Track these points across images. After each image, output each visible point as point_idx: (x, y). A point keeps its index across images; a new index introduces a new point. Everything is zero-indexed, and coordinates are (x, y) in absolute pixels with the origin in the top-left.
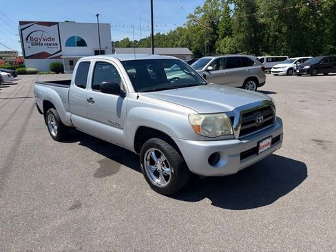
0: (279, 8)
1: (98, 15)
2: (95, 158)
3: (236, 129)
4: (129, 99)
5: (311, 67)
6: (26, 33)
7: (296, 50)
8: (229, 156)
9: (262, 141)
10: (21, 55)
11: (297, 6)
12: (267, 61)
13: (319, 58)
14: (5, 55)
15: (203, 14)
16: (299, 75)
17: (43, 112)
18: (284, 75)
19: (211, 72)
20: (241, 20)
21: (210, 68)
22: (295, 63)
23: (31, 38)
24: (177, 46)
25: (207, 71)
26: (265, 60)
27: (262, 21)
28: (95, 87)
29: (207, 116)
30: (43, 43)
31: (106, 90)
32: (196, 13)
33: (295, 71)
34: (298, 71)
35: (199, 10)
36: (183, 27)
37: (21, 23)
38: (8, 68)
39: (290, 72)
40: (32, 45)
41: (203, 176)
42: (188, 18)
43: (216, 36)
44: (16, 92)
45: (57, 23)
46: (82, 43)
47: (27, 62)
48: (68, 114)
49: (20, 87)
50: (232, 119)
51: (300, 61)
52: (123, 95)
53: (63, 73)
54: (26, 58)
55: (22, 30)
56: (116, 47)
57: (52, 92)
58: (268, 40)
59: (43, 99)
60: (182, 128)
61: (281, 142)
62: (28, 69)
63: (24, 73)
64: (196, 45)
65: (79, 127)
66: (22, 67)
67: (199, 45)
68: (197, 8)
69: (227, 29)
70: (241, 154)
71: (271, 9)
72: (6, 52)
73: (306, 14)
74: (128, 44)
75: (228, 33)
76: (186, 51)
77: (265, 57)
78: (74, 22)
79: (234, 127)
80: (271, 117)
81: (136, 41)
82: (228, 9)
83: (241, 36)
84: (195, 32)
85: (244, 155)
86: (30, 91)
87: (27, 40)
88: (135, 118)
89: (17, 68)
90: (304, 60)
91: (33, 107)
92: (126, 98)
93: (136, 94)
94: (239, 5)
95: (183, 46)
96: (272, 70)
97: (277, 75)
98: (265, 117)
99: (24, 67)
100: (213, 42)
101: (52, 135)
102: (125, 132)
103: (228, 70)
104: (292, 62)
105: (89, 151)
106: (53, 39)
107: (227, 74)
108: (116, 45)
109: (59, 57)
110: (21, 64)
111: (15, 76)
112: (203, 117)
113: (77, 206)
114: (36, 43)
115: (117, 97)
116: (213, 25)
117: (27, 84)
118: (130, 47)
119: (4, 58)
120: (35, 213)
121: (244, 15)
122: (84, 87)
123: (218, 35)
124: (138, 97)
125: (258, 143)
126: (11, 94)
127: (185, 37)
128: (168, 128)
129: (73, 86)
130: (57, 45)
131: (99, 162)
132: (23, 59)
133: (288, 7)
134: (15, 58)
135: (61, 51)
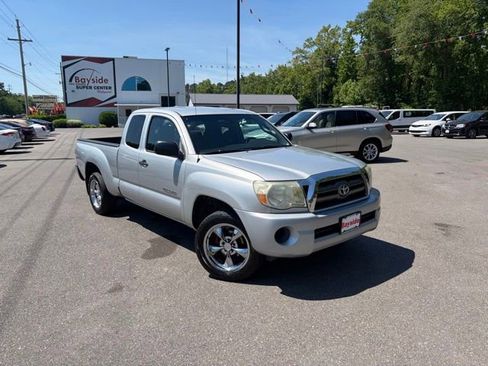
0: (425, 41)
1: (167, 50)
2: (145, 236)
3: (311, 201)
4: (188, 162)
5: (467, 125)
6: (70, 72)
7: (451, 100)
8: (300, 232)
9: (345, 217)
10: (62, 101)
11: (451, 39)
12: (405, 116)
13: (479, 113)
14: (39, 100)
15: (316, 48)
16: (449, 136)
17: (84, 177)
18: (428, 136)
19: (315, 130)
20: (370, 57)
21: (313, 125)
22: (445, 119)
23: (77, 79)
24: (277, 93)
25: (309, 128)
26: (401, 114)
27: (399, 59)
28: (149, 147)
29: (274, 184)
30: (93, 85)
31: (161, 150)
32: (306, 46)
33: (444, 131)
34: (447, 131)
35: (310, 43)
36: (288, 65)
37: (65, 58)
38: (44, 119)
39: (436, 132)
40: (77, 87)
41: (270, 257)
42: (294, 53)
43: (333, 79)
44: (53, 150)
45: (113, 60)
46: (144, 86)
47: (69, 111)
48: (116, 180)
49: (57, 145)
50: (306, 189)
51: (450, 116)
52: (181, 157)
53: (116, 126)
54: (68, 105)
55: (64, 68)
56: (192, 92)
57: (97, 153)
58: (409, 86)
59: (86, 161)
60: (246, 198)
61: (377, 221)
62: (69, 121)
63: (64, 126)
64: (305, 91)
65: (128, 198)
66: (61, 117)
67: (308, 91)
68: (308, 40)
69: (349, 69)
70: (316, 231)
71: (413, 43)
72: (41, 97)
73: (465, 51)
74: (209, 88)
75: (352, 74)
76: (290, 99)
77: (401, 110)
78: (136, 58)
79: (309, 198)
80: (361, 189)
81: (220, 84)
82: (351, 42)
83: (369, 79)
84: (304, 73)
85: (320, 233)
86: (70, 150)
87: (71, 80)
88: (194, 185)
89: (55, 118)
90: (458, 115)
91: (73, 172)
92: (184, 162)
93: (196, 156)
94: (368, 37)
95: (286, 92)
96: (411, 128)
97: (418, 136)
98: (351, 189)
99: (65, 117)
100: (329, 87)
101: (94, 207)
102: (182, 204)
103: (337, 128)
104: (439, 117)
105: (140, 228)
106: (106, 81)
107: (336, 134)
108: (193, 89)
109: (112, 105)
110: (61, 114)
111: (52, 130)
112: (270, 185)
113: (117, 288)
114: (83, 85)
115: (175, 159)
116: (330, 64)
117: (67, 141)
118: (212, 93)
119: (38, 104)
120: (67, 294)
121: (374, 50)
122: (136, 146)
123: (336, 77)
124: (199, 160)
125: (341, 219)
126: (45, 154)
127: (289, 79)
128: (227, 196)
129: (124, 145)
130: (110, 88)
131: (151, 241)
132: (64, 106)
133: (439, 41)
134: (53, 105)
135: (115, 96)
